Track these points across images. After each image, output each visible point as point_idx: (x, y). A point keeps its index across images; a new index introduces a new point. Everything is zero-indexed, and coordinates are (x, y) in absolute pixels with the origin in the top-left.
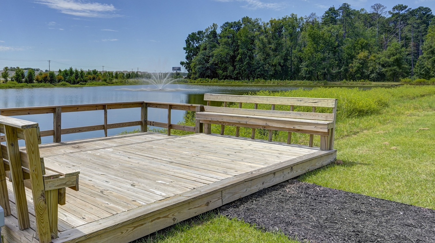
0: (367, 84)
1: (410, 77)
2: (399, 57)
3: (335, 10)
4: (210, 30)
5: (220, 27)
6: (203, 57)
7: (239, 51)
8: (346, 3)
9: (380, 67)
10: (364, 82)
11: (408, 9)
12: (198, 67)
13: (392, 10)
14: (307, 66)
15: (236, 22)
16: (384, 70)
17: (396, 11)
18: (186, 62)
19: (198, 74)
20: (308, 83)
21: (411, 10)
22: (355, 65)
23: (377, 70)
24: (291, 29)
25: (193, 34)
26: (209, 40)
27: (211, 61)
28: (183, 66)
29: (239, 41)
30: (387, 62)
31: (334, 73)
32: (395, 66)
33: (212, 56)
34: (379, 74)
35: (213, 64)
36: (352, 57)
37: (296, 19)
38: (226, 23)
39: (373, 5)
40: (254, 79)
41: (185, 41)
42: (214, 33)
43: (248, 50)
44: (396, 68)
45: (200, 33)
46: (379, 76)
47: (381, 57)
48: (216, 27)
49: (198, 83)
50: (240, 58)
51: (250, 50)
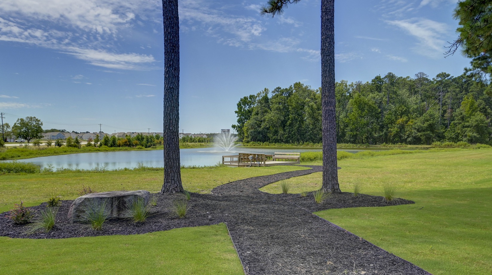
0: (403, 147)
1: (442, 140)
2: (432, 122)
3: (380, 79)
4: (262, 95)
5: (271, 92)
6: (255, 121)
7: (289, 117)
8: (391, 73)
9: (416, 131)
10: (401, 145)
11: (451, 77)
12: (250, 131)
13: (436, 77)
14: (351, 131)
15: (287, 88)
16: (419, 134)
17: (439, 79)
18: (238, 125)
19: (250, 138)
20: (352, 146)
21: (453, 78)
22: (394, 130)
23: (413, 134)
24: (340, 96)
25: (245, 98)
26: (261, 105)
27: (263, 125)
28: (234, 129)
29: (290, 107)
30: (422, 127)
31: (376, 137)
32: (429, 131)
33: (264, 120)
34: (415, 138)
35: (265, 128)
36: (392, 122)
37: (346, 86)
38: (277, 88)
39: (417, 73)
40: (304, 143)
41: (237, 104)
42: (266, 99)
43: (298, 115)
44: (429, 133)
45: (251, 97)
46: (415, 140)
47: (417, 123)
48: (268, 91)
49: (251, 146)
50: (290, 123)
51: (300, 116)
